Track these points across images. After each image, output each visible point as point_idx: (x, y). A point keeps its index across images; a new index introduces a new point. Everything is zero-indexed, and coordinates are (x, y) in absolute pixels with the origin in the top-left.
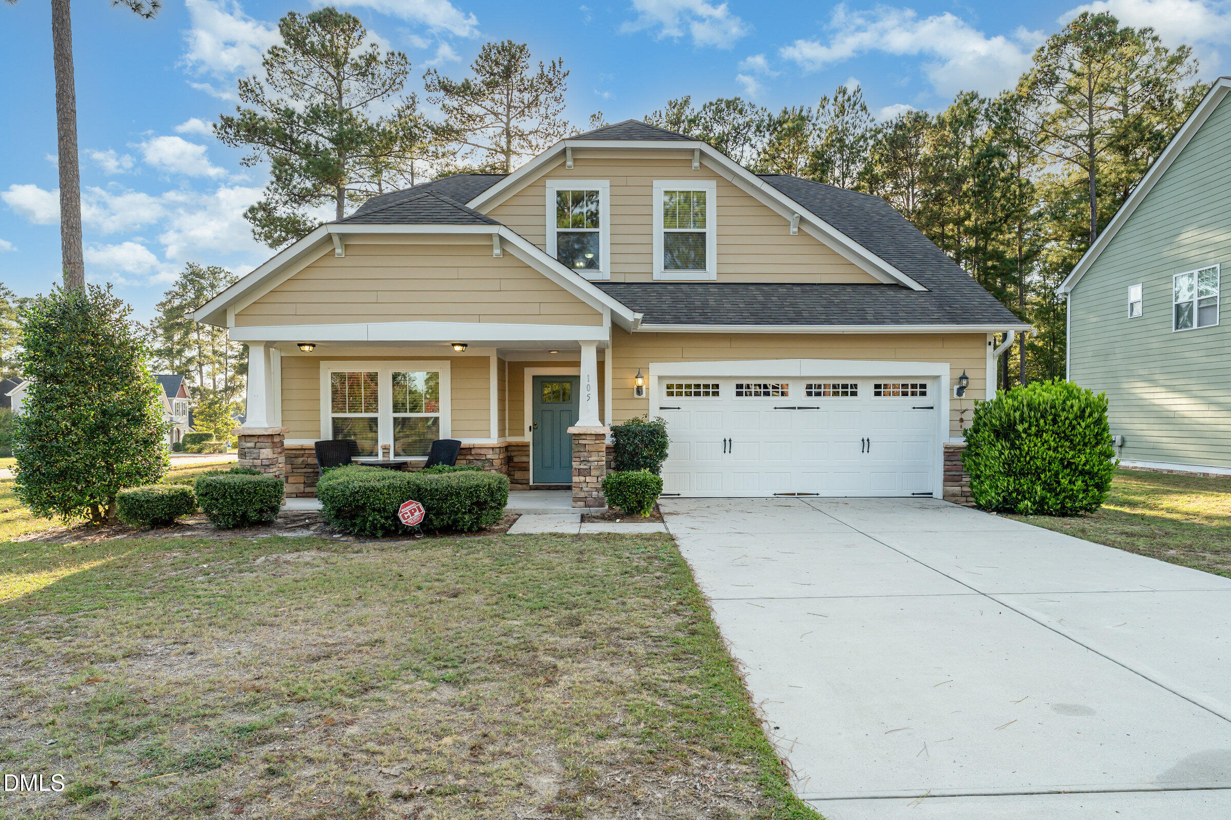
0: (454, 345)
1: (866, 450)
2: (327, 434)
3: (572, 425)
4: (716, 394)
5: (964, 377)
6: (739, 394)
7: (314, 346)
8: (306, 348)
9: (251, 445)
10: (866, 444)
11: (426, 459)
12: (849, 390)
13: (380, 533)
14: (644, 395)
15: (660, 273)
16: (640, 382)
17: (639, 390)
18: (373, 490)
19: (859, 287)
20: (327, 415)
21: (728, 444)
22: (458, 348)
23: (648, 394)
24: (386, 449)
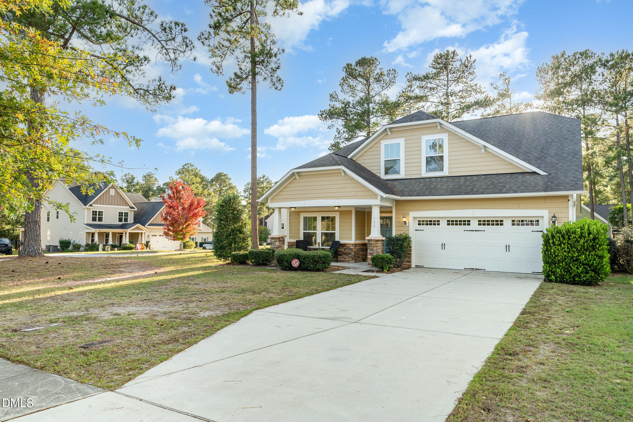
0: (335, 207)
1: (508, 250)
2: (302, 238)
3: (368, 236)
4: (439, 224)
5: (554, 217)
6: (448, 224)
7: (295, 208)
8: (292, 209)
9: (273, 241)
10: (508, 248)
11: (329, 247)
12: (499, 223)
13: (288, 269)
14: (407, 225)
15: (424, 174)
16: (404, 220)
17: (405, 223)
18: (284, 255)
19: (515, 175)
20: (302, 231)
21: (443, 246)
22: (336, 208)
23: (409, 224)
24: (319, 243)
